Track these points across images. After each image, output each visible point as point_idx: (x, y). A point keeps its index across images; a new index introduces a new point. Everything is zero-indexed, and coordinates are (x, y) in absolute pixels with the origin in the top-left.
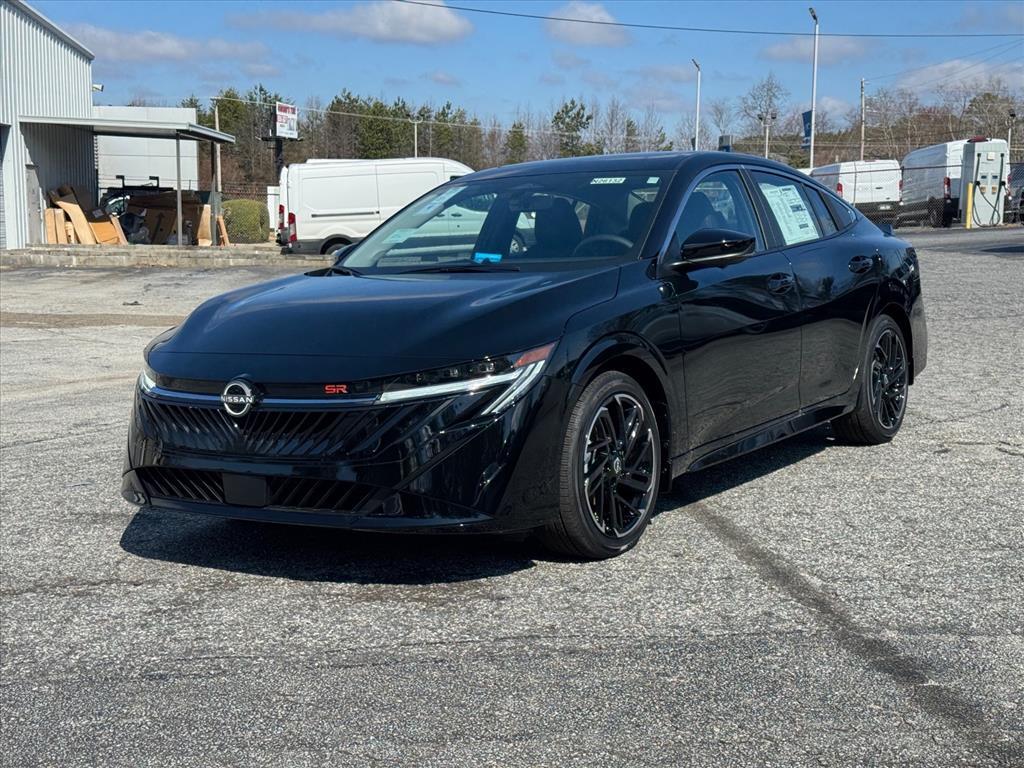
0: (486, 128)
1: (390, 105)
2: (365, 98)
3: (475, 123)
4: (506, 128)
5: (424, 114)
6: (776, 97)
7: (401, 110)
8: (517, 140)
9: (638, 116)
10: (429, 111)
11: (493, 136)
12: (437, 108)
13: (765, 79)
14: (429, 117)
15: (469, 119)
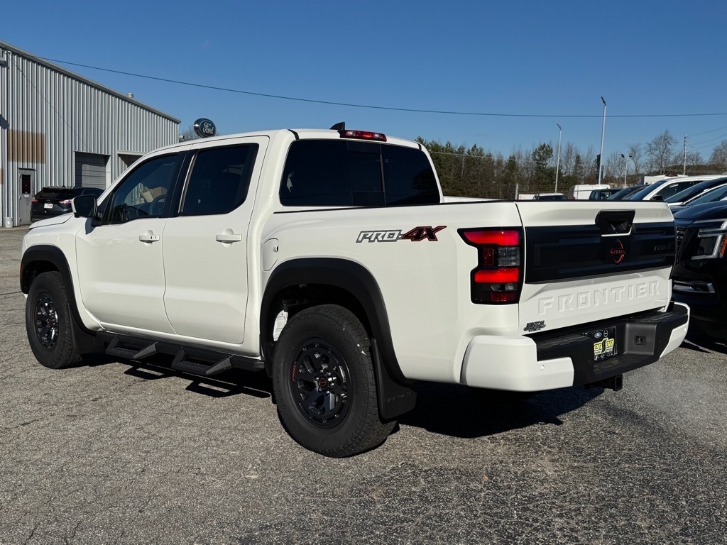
0: (495, 158)
1: (444, 145)
2: (431, 142)
3: (490, 156)
4: (506, 158)
5: (461, 150)
6: (669, 144)
7: (449, 149)
8: (512, 164)
9: (583, 154)
11: (500, 162)
12: (469, 147)
13: (663, 133)
14: (463, 152)
15: (486, 152)
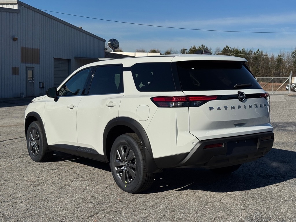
0: (270, 56)
1: (241, 50)
2: (233, 48)
3: (266, 55)
4: (276, 56)
5: (250, 52)
7: (244, 51)
8: (280, 60)
10: (252, 52)
11: (272, 59)
